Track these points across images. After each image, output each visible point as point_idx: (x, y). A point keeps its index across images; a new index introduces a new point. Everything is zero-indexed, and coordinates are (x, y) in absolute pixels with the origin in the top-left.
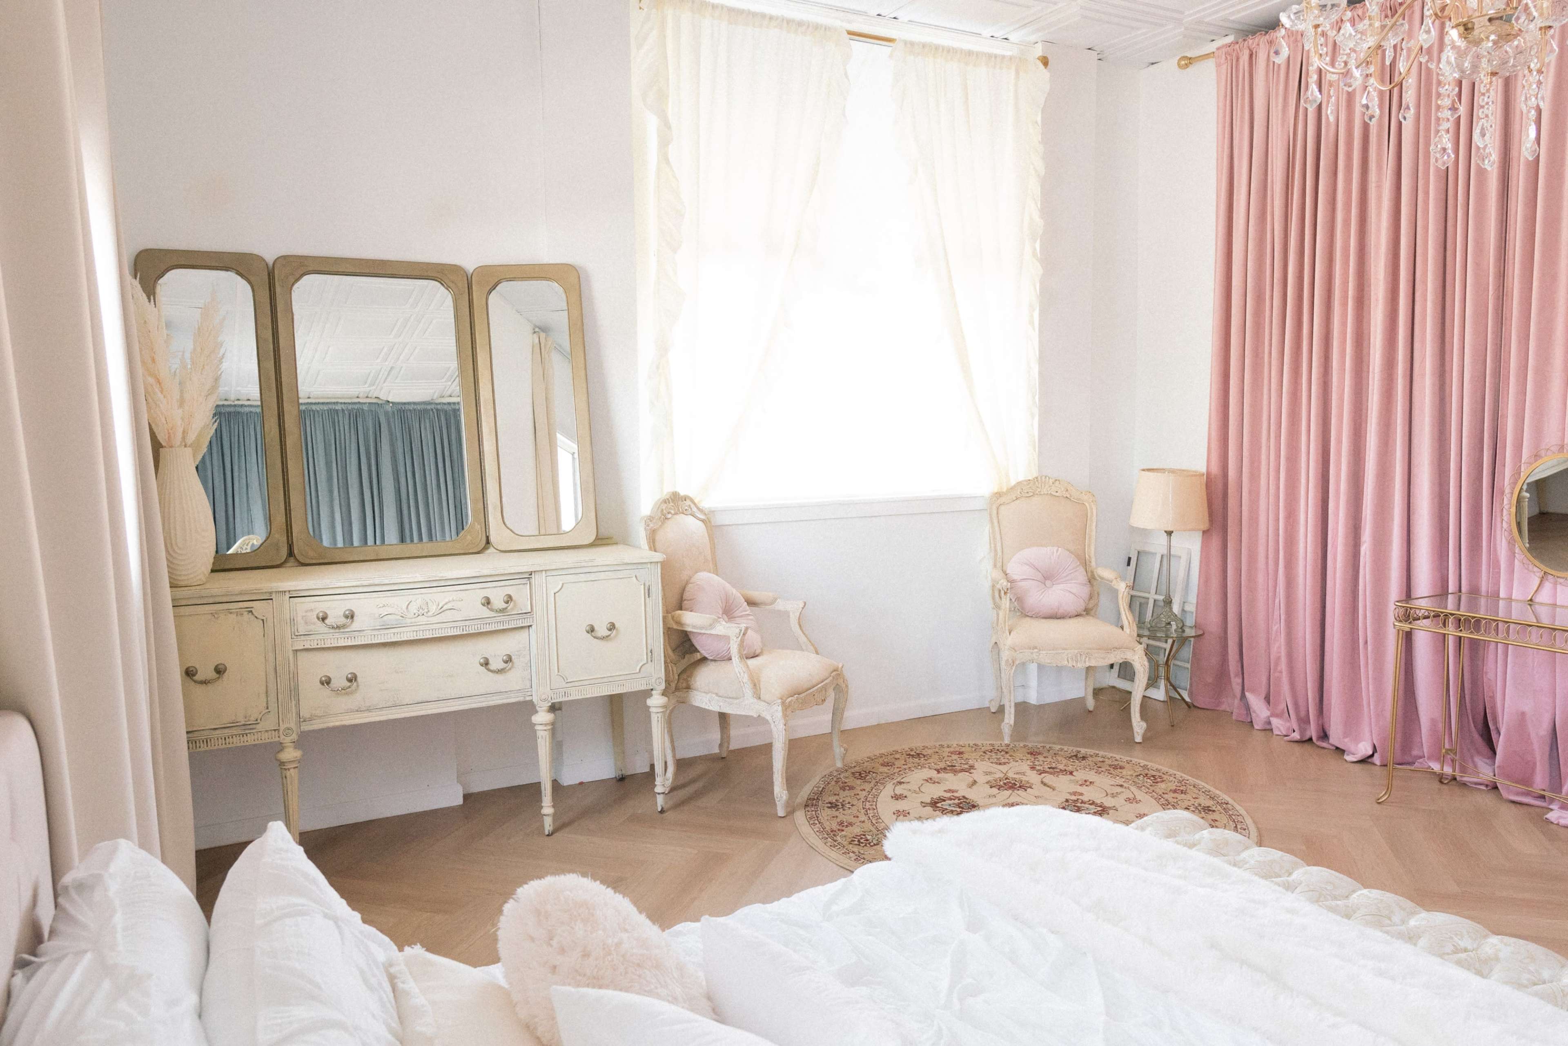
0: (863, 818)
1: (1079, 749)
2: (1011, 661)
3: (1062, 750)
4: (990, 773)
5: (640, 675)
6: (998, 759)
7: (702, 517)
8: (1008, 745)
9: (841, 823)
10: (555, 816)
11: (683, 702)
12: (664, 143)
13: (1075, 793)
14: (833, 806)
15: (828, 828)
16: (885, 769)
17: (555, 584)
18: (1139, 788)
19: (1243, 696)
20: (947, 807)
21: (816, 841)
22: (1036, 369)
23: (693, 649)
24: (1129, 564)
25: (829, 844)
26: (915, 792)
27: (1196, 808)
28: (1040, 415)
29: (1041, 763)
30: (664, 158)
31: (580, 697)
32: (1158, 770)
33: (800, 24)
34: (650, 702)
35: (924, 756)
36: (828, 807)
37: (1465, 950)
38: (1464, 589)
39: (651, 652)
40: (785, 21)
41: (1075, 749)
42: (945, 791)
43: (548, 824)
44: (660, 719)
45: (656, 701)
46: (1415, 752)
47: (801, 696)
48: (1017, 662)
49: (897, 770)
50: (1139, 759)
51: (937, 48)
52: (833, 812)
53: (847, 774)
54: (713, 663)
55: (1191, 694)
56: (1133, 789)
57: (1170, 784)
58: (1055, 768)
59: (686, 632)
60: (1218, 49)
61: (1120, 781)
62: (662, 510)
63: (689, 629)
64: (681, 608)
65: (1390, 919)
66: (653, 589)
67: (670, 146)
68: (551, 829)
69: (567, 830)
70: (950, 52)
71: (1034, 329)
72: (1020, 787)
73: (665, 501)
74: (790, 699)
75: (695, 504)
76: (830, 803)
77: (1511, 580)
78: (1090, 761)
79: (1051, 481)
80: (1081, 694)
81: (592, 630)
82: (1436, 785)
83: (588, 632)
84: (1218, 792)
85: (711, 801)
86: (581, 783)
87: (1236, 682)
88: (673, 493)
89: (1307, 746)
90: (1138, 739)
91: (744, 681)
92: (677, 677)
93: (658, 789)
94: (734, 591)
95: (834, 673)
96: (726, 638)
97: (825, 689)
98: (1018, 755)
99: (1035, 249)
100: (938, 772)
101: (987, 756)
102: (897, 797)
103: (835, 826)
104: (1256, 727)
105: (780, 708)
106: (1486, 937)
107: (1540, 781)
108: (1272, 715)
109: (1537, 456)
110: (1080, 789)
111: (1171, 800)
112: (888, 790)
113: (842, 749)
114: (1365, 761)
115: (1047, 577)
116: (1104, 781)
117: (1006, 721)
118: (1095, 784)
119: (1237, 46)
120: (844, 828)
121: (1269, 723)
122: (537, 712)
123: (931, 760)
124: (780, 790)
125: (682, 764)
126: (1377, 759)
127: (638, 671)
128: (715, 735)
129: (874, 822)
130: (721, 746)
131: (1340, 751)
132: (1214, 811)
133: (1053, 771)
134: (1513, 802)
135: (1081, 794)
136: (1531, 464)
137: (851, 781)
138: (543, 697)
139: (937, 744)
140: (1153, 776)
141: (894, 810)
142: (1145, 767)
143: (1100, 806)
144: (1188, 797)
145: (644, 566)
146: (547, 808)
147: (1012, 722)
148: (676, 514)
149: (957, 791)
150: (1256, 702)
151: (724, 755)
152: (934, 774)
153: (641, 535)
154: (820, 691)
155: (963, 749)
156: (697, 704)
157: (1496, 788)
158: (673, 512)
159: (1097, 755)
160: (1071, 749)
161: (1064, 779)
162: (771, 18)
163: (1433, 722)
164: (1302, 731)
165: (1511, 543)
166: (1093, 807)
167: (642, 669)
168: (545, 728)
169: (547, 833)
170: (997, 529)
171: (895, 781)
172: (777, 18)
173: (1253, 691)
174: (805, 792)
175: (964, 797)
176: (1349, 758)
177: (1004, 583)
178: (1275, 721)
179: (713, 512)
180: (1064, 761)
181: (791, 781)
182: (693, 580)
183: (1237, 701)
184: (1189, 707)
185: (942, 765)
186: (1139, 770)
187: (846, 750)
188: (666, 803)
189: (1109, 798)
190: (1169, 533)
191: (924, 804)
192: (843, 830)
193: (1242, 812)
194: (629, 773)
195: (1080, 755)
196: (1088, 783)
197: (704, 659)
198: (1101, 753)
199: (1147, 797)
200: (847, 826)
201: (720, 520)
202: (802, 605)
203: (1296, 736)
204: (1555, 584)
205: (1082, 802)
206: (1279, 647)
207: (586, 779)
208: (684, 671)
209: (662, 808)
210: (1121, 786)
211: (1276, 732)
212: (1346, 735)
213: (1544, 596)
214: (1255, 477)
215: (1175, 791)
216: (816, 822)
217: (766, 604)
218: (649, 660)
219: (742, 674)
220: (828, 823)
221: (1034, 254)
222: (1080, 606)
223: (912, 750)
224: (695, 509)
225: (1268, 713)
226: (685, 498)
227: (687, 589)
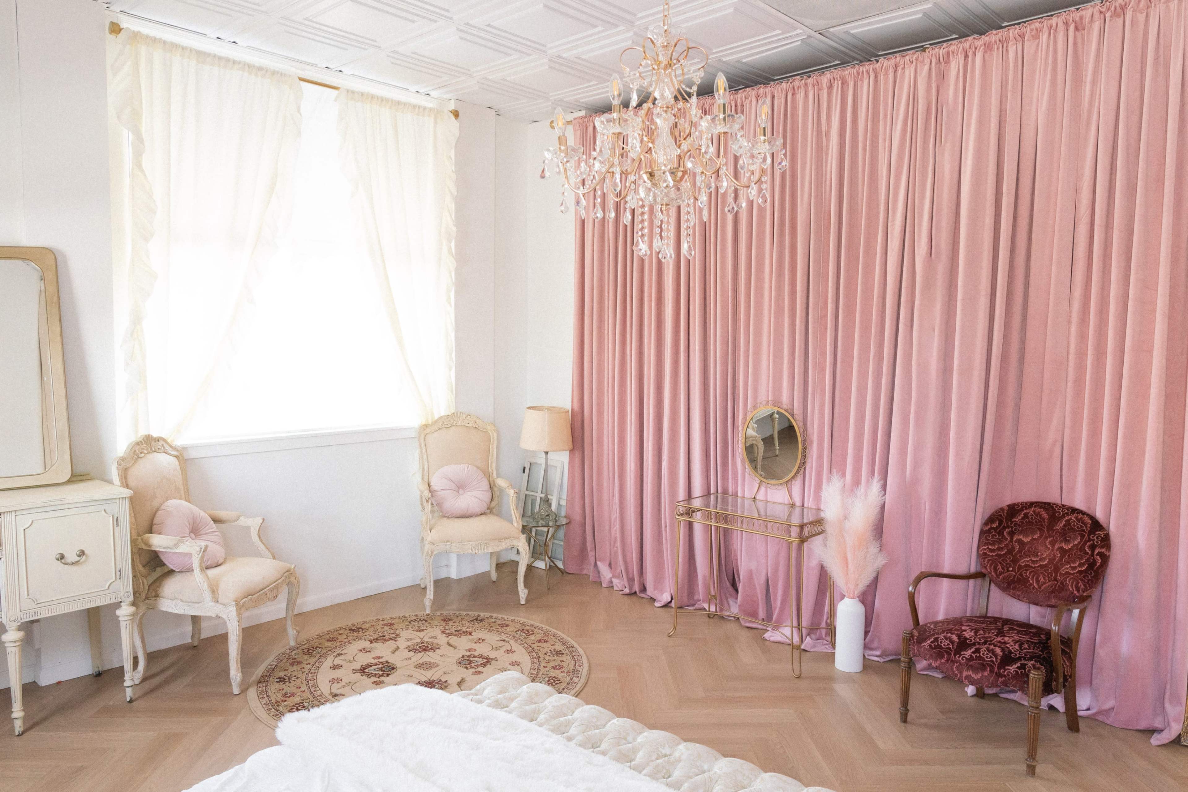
0: (304, 688)
1: (479, 613)
2: (430, 553)
3: (467, 615)
4: (411, 639)
5: (108, 592)
6: (419, 627)
7: (175, 453)
8: (428, 615)
9: (285, 695)
10: (25, 719)
11: (152, 608)
12: (138, 154)
13: (469, 650)
14: (281, 680)
15: (274, 701)
16: (329, 644)
17: (24, 521)
18: (516, 641)
19: (596, 565)
20: (372, 672)
21: (262, 713)
22: (453, 335)
23: (162, 564)
24: (524, 472)
25: (271, 715)
26: (350, 662)
27: (552, 653)
28: (456, 367)
29: (450, 627)
30: (138, 165)
31: (50, 615)
32: (532, 625)
33: (260, 69)
34: (118, 612)
35: (363, 630)
36: (277, 682)
37: (665, 756)
38: (719, 491)
39: (120, 571)
40: (247, 66)
41: (476, 613)
42: (373, 658)
43: (18, 726)
44: (128, 626)
45: (125, 612)
46: (696, 598)
47: (254, 596)
48: (435, 553)
49: (338, 644)
50: (523, 618)
51: (373, 97)
52: (281, 685)
53: (297, 651)
54: (181, 575)
55: (564, 565)
56: (512, 642)
57: (538, 636)
58: (460, 630)
59: (155, 552)
60: (575, 119)
61: (503, 637)
62: (135, 451)
63: (157, 549)
64: (151, 532)
65: (626, 739)
66: (121, 520)
67: (144, 155)
68: (22, 729)
69: (37, 728)
70: (382, 100)
71: (451, 305)
72: (431, 649)
73: (138, 444)
74: (244, 600)
75: (168, 443)
76: (279, 678)
77: (743, 485)
78: (485, 623)
79: (464, 416)
80: (487, 569)
81: (62, 557)
82: (706, 619)
83: (58, 559)
84: (569, 639)
85: (179, 687)
86: (59, 683)
87: (591, 554)
88: (146, 436)
89: (634, 598)
90: (523, 602)
91: (204, 588)
92: (147, 588)
93: (126, 684)
94: (202, 513)
95: (287, 573)
96: (189, 555)
97: (277, 588)
98: (435, 622)
99: (451, 248)
100: (371, 642)
101: (411, 626)
102: (334, 667)
103: (280, 697)
104: (604, 585)
105: (235, 608)
106: (678, 744)
107: (762, 614)
108: (614, 576)
109: (755, 407)
110: (474, 646)
111: (536, 648)
112: (329, 662)
113: (295, 632)
114: (667, 605)
115: (460, 487)
116: (492, 638)
117: (428, 597)
118: (486, 641)
119: (586, 120)
120: (287, 699)
121: (611, 582)
122: (6, 631)
123: (367, 633)
124: (235, 673)
125: (152, 657)
126: (673, 604)
127: (107, 587)
128: (189, 628)
129: (312, 690)
130: (193, 637)
131: (653, 600)
132: (563, 654)
133: (459, 633)
134: (748, 627)
135: (474, 650)
136: (752, 412)
137: (299, 658)
138: (13, 618)
139: (374, 619)
140: (527, 630)
141: (330, 679)
142: (523, 624)
143: (486, 659)
144: (548, 645)
145: (114, 501)
146: (17, 711)
147: (432, 598)
148: (149, 453)
149: (382, 657)
150: (603, 567)
151: (196, 644)
152: (366, 644)
153: (114, 474)
154: (271, 590)
155: (394, 621)
156: (164, 609)
157: (738, 618)
158: (146, 452)
159: (491, 617)
160: (473, 614)
161: (465, 638)
162: (234, 62)
163: (704, 576)
164: (631, 588)
165: (743, 461)
166: (481, 659)
167: (111, 587)
168: (15, 645)
169: (17, 733)
170: (424, 451)
171: (335, 654)
172: (239, 63)
173: (600, 561)
174: (260, 671)
175: (387, 662)
176: (657, 604)
177: (427, 494)
178: (615, 581)
179: (185, 449)
180: (467, 624)
181: (246, 664)
182: (163, 507)
183: (592, 567)
184: (563, 573)
185: (375, 636)
186: (518, 626)
187: (298, 632)
188: (134, 695)
189: (494, 652)
190: (547, 453)
191: (355, 671)
192: (285, 701)
193: (582, 652)
194: (106, 668)
195: (480, 618)
196: (481, 641)
197: (171, 572)
198: (495, 615)
199: (520, 647)
200: (290, 697)
201: (193, 454)
202: (261, 521)
203: (627, 591)
204: (766, 488)
205: (474, 657)
206: (616, 531)
207: (63, 679)
208: (155, 581)
209: (131, 698)
210: (504, 641)
211: (615, 588)
212: (655, 589)
213: (760, 496)
214: (600, 413)
215: (540, 641)
216: (265, 696)
217: (230, 521)
218: (118, 577)
219: (202, 583)
220: (275, 696)
221: (450, 251)
222: (483, 507)
223: (354, 625)
224: (167, 448)
225: (610, 575)
226: (158, 440)
227: (157, 515)
